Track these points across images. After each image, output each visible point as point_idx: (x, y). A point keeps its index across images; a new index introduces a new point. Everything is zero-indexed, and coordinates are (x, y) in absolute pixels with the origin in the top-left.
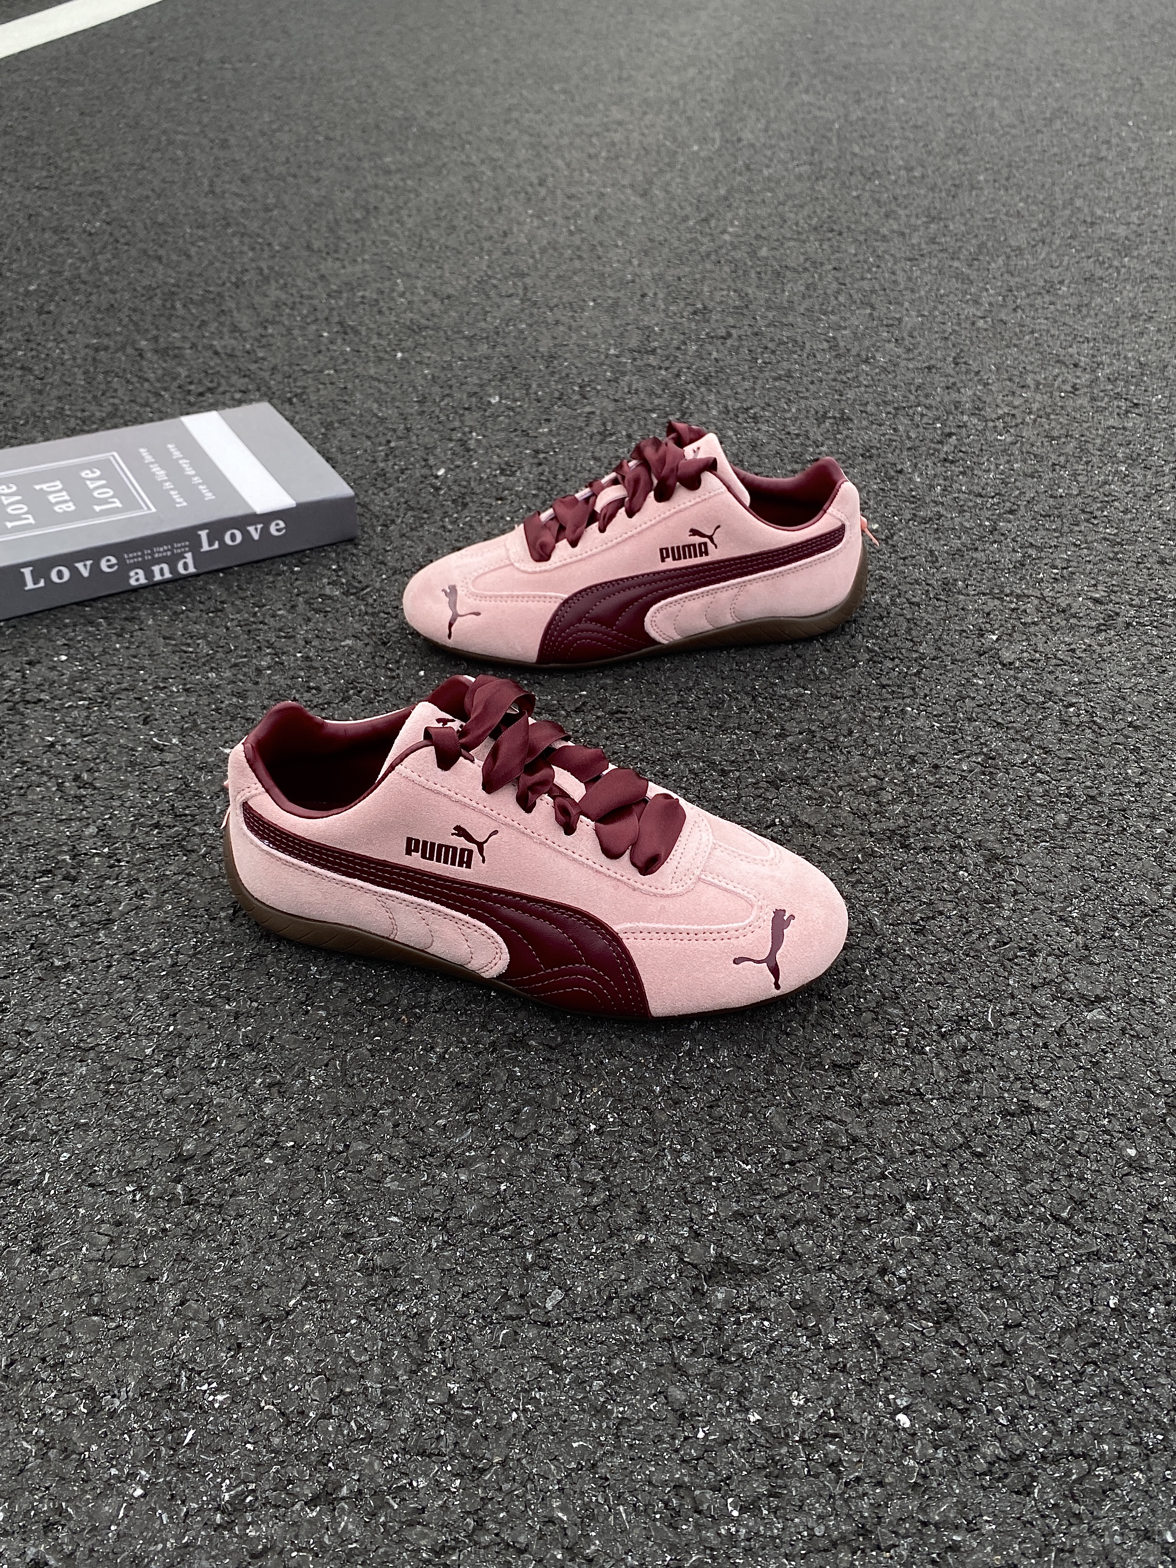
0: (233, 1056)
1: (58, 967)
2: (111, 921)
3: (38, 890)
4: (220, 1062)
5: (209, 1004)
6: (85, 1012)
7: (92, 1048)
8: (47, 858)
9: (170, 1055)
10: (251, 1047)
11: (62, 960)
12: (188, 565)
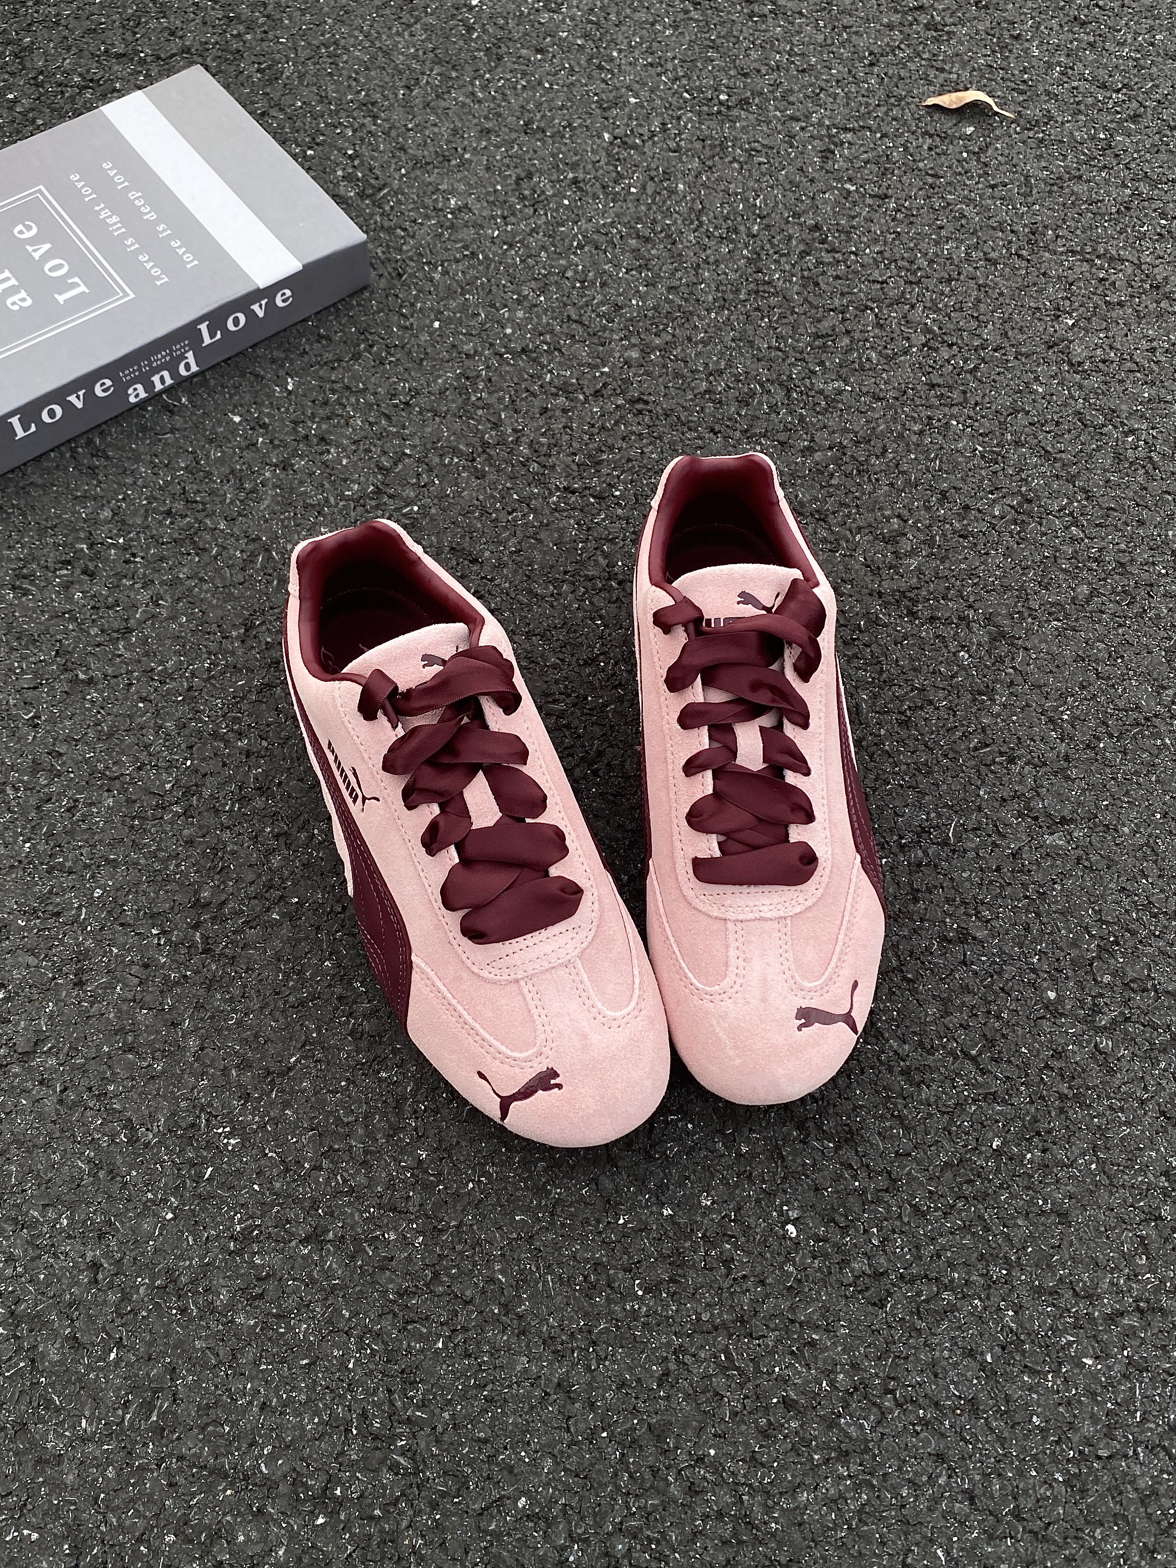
0: (244, 800)
1: (83, 681)
2: (129, 631)
3: (59, 585)
4: (233, 805)
5: (223, 738)
6: (110, 735)
7: (117, 778)
8: (65, 545)
9: (187, 793)
10: (261, 790)
11: (85, 673)
12: (190, 364)
